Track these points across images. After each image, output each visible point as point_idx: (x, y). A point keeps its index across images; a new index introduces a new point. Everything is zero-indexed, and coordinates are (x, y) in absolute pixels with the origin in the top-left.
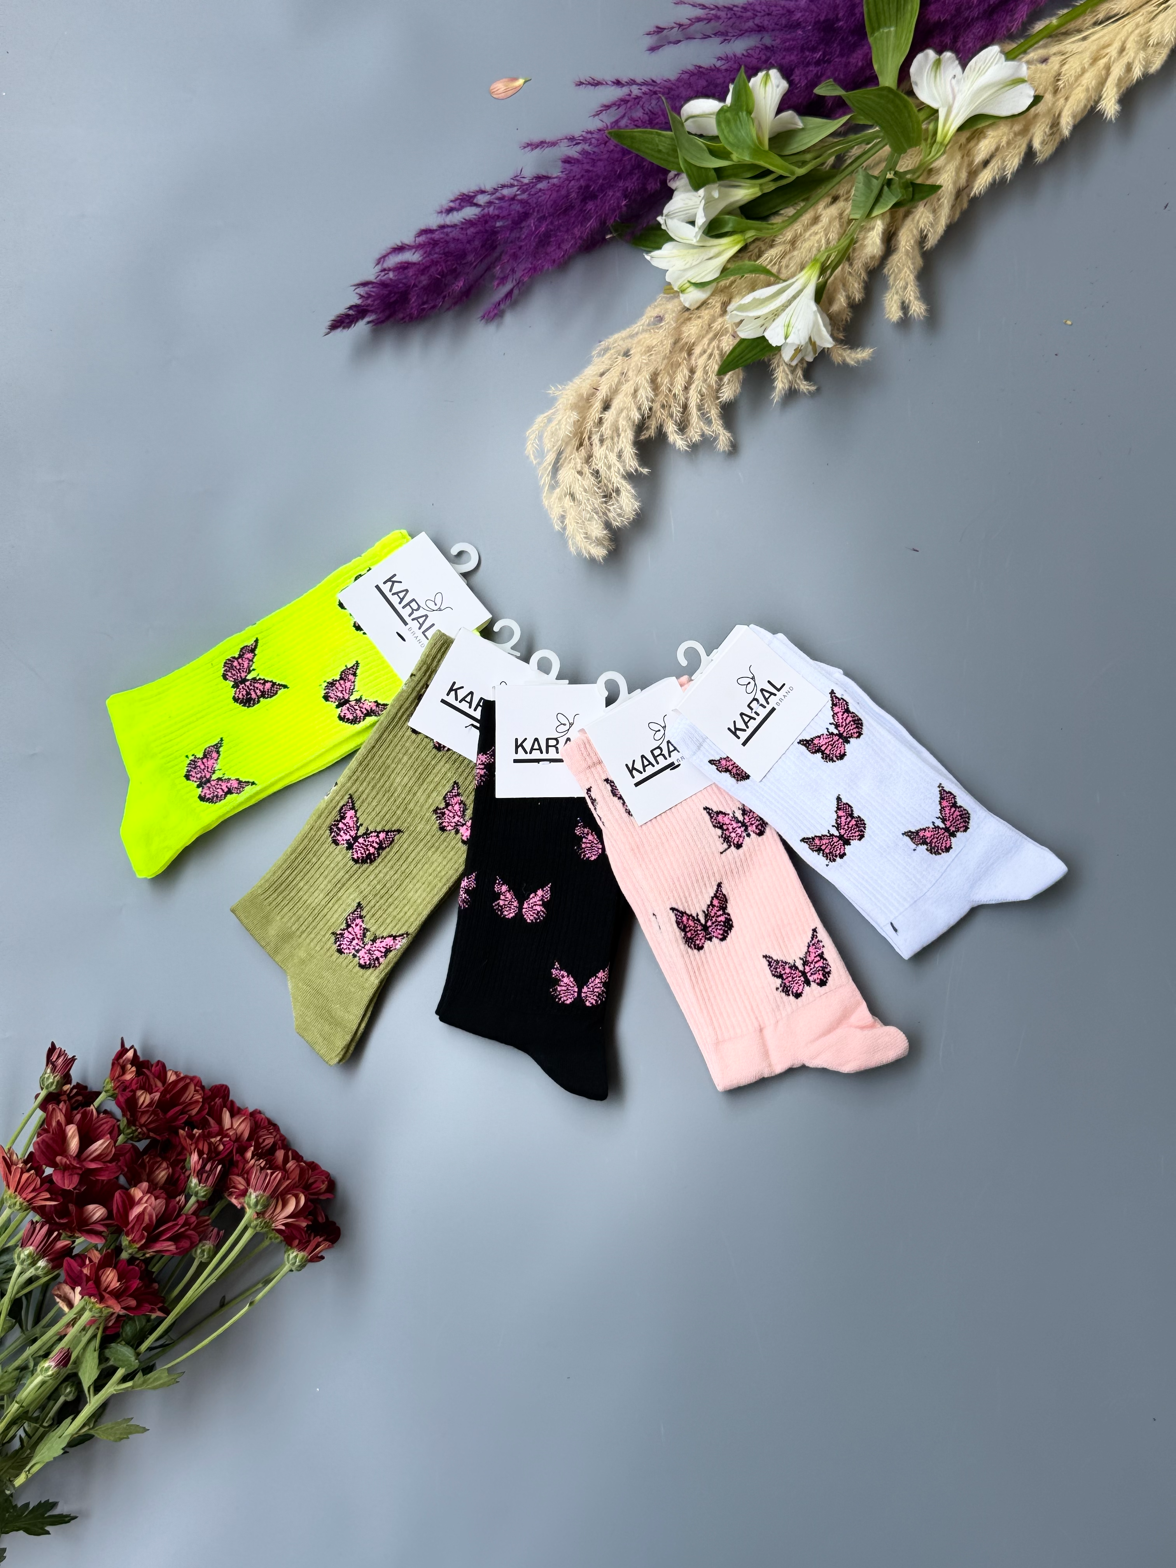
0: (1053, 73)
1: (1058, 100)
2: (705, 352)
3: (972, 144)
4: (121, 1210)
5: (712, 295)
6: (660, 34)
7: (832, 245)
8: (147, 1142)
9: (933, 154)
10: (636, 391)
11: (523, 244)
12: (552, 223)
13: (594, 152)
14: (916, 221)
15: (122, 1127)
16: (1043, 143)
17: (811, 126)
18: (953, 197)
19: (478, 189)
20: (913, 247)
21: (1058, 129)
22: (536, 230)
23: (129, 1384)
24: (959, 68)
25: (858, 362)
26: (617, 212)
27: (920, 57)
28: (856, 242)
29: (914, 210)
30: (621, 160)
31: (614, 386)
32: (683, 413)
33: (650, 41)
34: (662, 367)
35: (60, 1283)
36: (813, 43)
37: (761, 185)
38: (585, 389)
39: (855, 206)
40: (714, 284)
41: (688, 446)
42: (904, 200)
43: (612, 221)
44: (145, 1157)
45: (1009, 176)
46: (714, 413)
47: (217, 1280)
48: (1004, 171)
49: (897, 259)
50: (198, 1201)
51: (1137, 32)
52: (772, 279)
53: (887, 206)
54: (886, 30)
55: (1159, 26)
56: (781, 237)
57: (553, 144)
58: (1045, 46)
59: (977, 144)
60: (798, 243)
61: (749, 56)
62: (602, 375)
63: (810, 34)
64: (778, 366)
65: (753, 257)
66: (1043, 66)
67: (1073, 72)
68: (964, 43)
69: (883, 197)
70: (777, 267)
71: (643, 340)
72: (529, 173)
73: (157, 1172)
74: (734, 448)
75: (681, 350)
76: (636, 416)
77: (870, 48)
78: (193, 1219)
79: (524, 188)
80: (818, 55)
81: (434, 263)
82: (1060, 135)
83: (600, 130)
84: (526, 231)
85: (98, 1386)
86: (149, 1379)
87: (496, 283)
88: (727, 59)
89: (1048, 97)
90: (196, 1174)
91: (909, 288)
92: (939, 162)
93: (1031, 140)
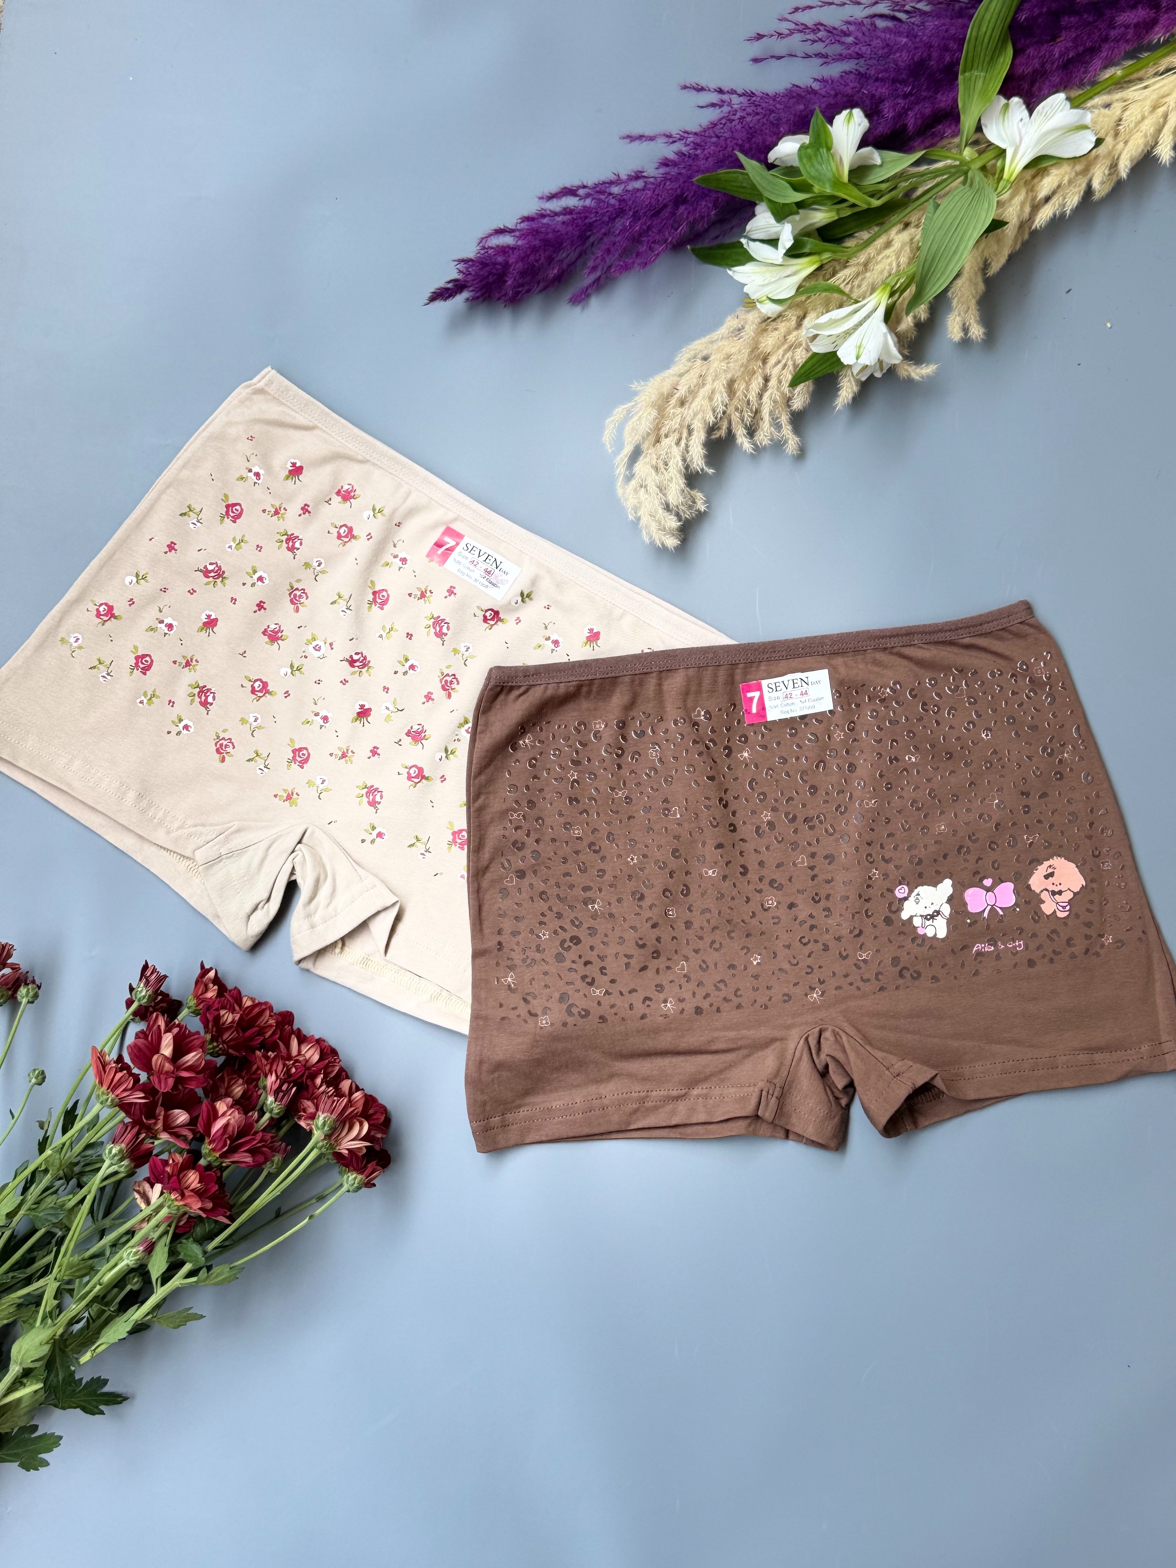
0: (1115, 118)
1: (1118, 143)
2: (779, 362)
3: (1036, 181)
4: (205, 1119)
5: (788, 310)
7: (902, 268)
8: (226, 1058)
9: (999, 189)
10: (712, 394)
16: (1102, 183)
17: (888, 160)
18: (1016, 233)
19: (580, 183)
20: (977, 275)
21: (1117, 170)
23: (194, 1279)
24: (1026, 112)
25: (922, 377)
31: (691, 388)
32: (754, 417)
34: (740, 373)
35: (139, 1179)
37: (838, 210)
38: (665, 390)
40: (790, 301)
41: (755, 449)
44: (222, 1073)
45: (1069, 212)
46: (784, 419)
48: (1065, 207)
49: (961, 285)
50: (271, 1117)
52: (845, 298)
54: (976, 73)
56: (854, 259)
57: (651, 139)
58: (1109, 93)
59: (1041, 181)
60: (871, 266)
62: (682, 375)
64: (845, 379)
65: (827, 276)
66: (1106, 111)
67: (1133, 118)
71: (722, 347)
73: (235, 1087)
74: (802, 454)
75: (757, 358)
76: (710, 418)
77: (958, 91)
78: (266, 1135)
81: (535, 250)
82: (1118, 174)
85: (166, 1277)
86: (212, 1275)
89: (1109, 140)
90: (272, 1092)
91: (970, 311)
92: (1005, 196)
93: (1090, 180)
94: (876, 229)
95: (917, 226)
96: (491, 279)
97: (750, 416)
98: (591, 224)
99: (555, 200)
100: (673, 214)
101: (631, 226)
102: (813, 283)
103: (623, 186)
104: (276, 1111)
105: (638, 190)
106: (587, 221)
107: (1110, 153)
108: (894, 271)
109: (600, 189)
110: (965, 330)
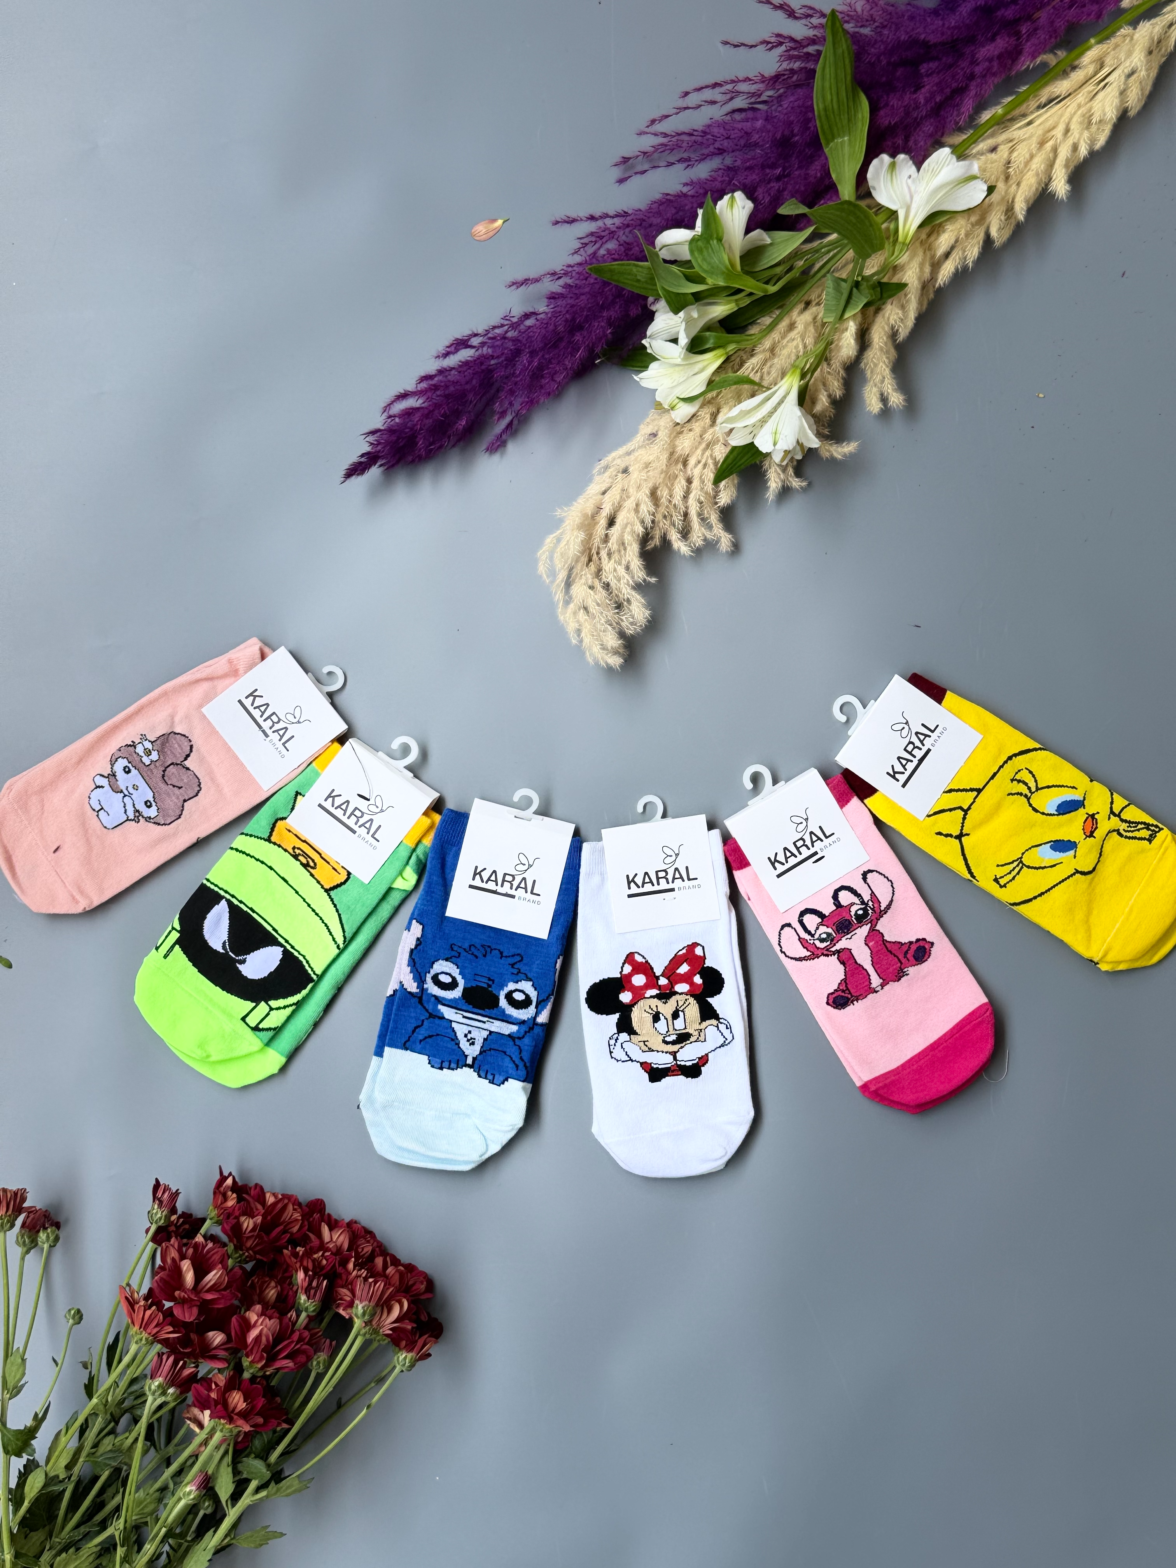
0: (1003, 161)
1: (1010, 186)
2: (699, 462)
3: (932, 238)
4: (239, 1333)
5: (701, 407)
6: (627, 164)
7: (809, 348)
8: (254, 1262)
9: (896, 254)
10: (637, 505)
11: (518, 379)
12: (543, 356)
13: (576, 284)
14: (886, 319)
15: (230, 1252)
16: (1000, 229)
17: (779, 240)
18: (919, 292)
19: (470, 333)
20: (886, 344)
21: (1013, 214)
22: (529, 365)
23: (263, 1494)
24: (914, 168)
25: (845, 455)
26: (603, 341)
27: (875, 162)
28: (832, 343)
29: (883, 307)
30: (603, 291)
31: (616, 504)
32: (684, 521)
33: (617, 173)
34: (661, 480)
35: (189, 1406)
36: (772, 159)
37: (736, 301)
38: (589, 509)
39: (827, 310)
40: (701, 399)
41: (692, 552)
42: (874, 300)
43: (600, 348)
44: (253, 1278)
45: (970, 265)
46: (714, 518)
47: (334, 1388)
48: (965, 261)
49: (872, 356)
50: (308, 1316)
51: (1080, 112)
52: (756, 387)
53: (858, 306)
54: (840, 140)
55: (1100, 105)
56: (760, 346)
57: (537, 280)
58: (992, 135)
59: (936, 239)
60: (778, 351)
61: (714, 180)
62: (604, 493)
63: (769, 151)
64: (770, 468)
65: (736, 367)
66: (993, 156)
67: (1022, 159)
68: (916, 144)
69: (853, 298)
70: (759, 374)
71: (640, 457)
72: (517, 312)
73: (267, 1291)
74: (736, 549)
75: (677, 462)
76: (640, 530)
77: (826, 159)
78: (306, 1334)
79: (514, 326)
80: (778, 171)
81: (437, 406)
82: (1015, 218)
83: (580, 264)
84: (519, 367)
85: (235, 1497)
86: (282, 1487)
87: (496, 418)
88: (691, 183)
89: (1001, 186)
90: (304, 1291)
91: (886, 382)
92: (903, 259)
93: (988, 229)
94: (778, 312)
95: (818, 304)
96: (402, 444)
97: (680, 520)
99: (451, 355)
102: (723, 376)
104: (311, 1309)
106: (485, 368)
108: (801, 353)
109: (493, 335)
110: (884, 399)
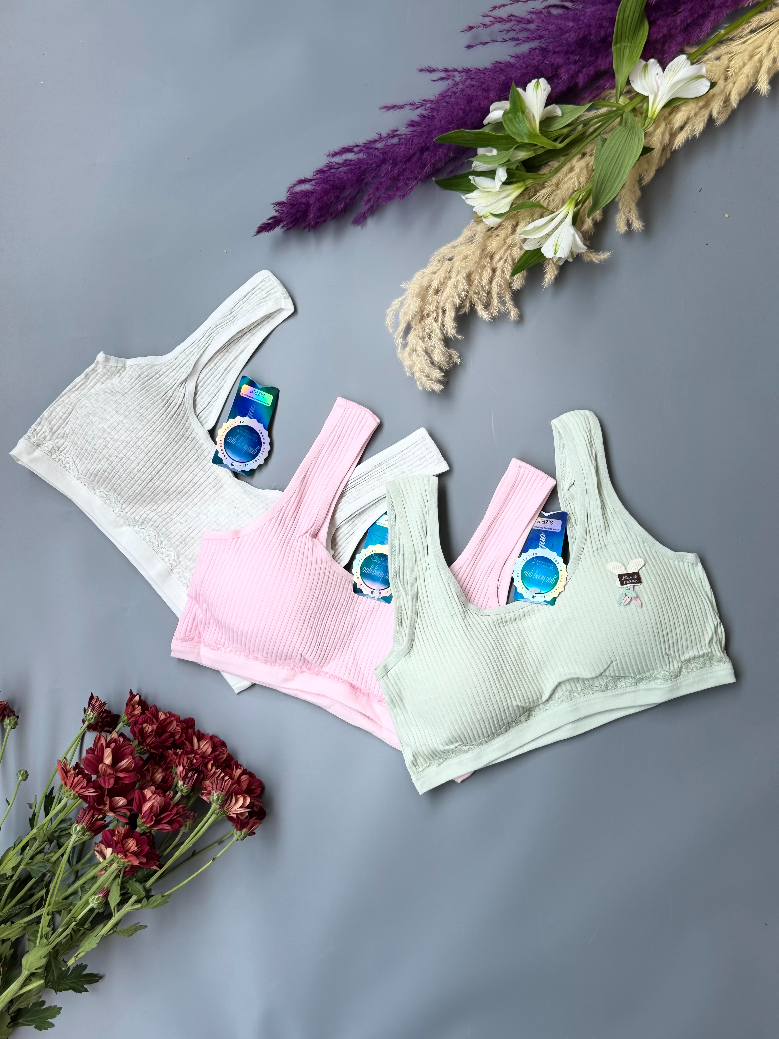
0: (724, 66)
1: (728, 84)
2: (501, 258)
4: (138, 804)
5: (506, 221)
8: (149, 754)
9: (646, 125)
10: (457, 284)
16: (719, 113)
17: (567, 111)
18: (660, 152)
20: (634, 186)
21: (729, 103)
23: (139, 906)
24: (660, 69)
25: (600, 261)
31: (442, 281)
32: (488, 297)
34: (475, 268)
35: (98, 844)
37: (533, 151)
38: (424, 282)
40: (506, 215)
41: (490, 318)
44: (148, 765)
45: (697, 135)
46: (508, 297)
48: (694, 132)
49: (624, 194)
50: (182, 795)
52: (544, 210)
56: (549, 182)
58: (718, 48)
60: (560, 185)
62: (434, 273)
65: (531, 194)
66: (717, 62)
67: (737, 66)
70: (547, 201)
71: (462, 251)
73: (156, 775)
74: (520, 319)
75: (486, 256)
76: (457, 301)
77: (612, 57)
82: (731, 108)
85: (120, 906)
86: (149, 903)
88: (517, 56)
89: (721, 83)
90: (181, 779)
91: (632, 212)
92: (651, 129)
93: (711, 111)
94: (563, 159)
95: (591, 155)
96: (299, 215)
97: (485, 296)
98: (364, 171)
99: (338, 156)
100: (420, 159)
101: (392, 171)
102: (521, 201)
103: (384, 143)
104: (185, 791)
105: (395, 145)
106: (362, 169)
107: (722, 91)
108: (576, 189)
109: (368, 146)
110: (629, 224)
